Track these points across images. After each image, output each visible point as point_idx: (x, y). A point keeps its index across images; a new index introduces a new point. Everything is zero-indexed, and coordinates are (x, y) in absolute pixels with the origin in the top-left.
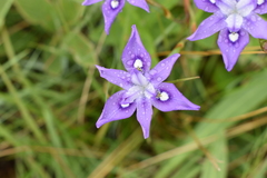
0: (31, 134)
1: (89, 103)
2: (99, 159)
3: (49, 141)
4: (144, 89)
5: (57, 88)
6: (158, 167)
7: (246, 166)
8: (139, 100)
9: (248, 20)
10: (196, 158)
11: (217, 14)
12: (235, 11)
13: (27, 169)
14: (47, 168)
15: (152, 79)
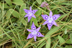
0: (15, 37)
1: (25, 31)
2: (27, 42)
3: (18, 39)
4: (35, 33)
5: (20, 29)
6: (38, 43)
7: (54, 42)
8: (34, 35)
9: (52, 21)
10: (45, 41)
11: (47, 20)
12: (50, 20)
13: (14, 44)
14: (18, 43)
15: (36, 31)
